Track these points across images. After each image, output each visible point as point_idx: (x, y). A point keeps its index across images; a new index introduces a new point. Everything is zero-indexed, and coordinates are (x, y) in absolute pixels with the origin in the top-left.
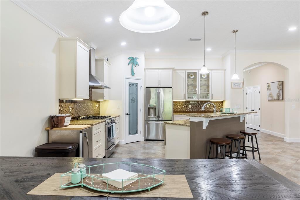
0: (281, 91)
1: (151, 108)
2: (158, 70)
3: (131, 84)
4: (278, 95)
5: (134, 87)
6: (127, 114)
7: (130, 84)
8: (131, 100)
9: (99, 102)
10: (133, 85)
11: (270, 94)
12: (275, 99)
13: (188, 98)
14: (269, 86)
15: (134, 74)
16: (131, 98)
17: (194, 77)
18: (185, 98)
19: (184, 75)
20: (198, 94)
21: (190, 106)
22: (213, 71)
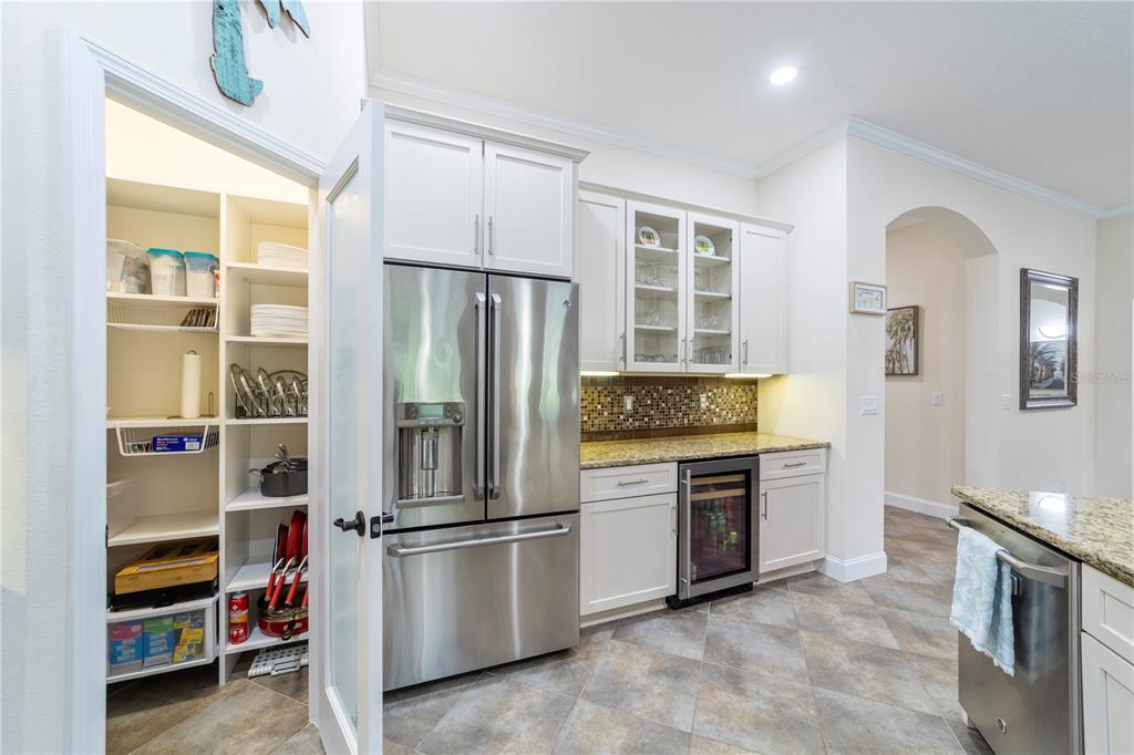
0: (910, 343)
1: (425, 430)
2: (475, 146)
4: (893, 356)
13: (637, 358)
17: (663, 247)
18: (624, 358)
19: (617, 224)
20: (685, 340)
21: (629, 403)
22: (746, 226)
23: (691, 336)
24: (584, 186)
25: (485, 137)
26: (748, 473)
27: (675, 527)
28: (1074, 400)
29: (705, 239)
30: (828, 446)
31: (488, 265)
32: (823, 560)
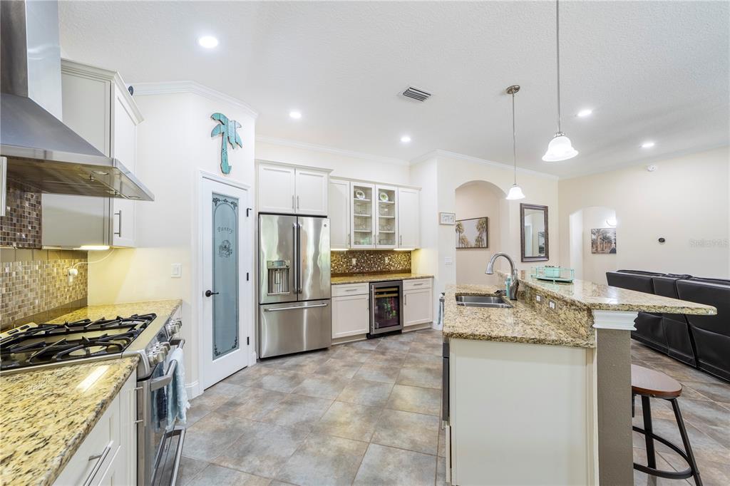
0: (484, 234)
1: (276, 270)
2: (292, 171)
3: (221, 198)
4: (479, 240)
5: (228, 208)
6: (208, 294)
7: (218, 197)
8: (221, 247)
9: (83, 255)
10: (225, 201)
11: (463, 239)
12: (473, 246)
13: (355, 243)
14: (458, 226)
15: (230, 168)
16: (219, 244)
17: (366, 198)
18: (350, 244)
19: (346, 192)
20: (375, 236)
21: (354, 261)
22: (400, 189)
23: (378, 234)
24: (332, 177)
25: (296, 167)
26: (398, 287)
27: (368, 307)
28: (548, 258)
29: (384, 194)
30: (433, 277)
31: (297, 213)
32: (432, 322)
